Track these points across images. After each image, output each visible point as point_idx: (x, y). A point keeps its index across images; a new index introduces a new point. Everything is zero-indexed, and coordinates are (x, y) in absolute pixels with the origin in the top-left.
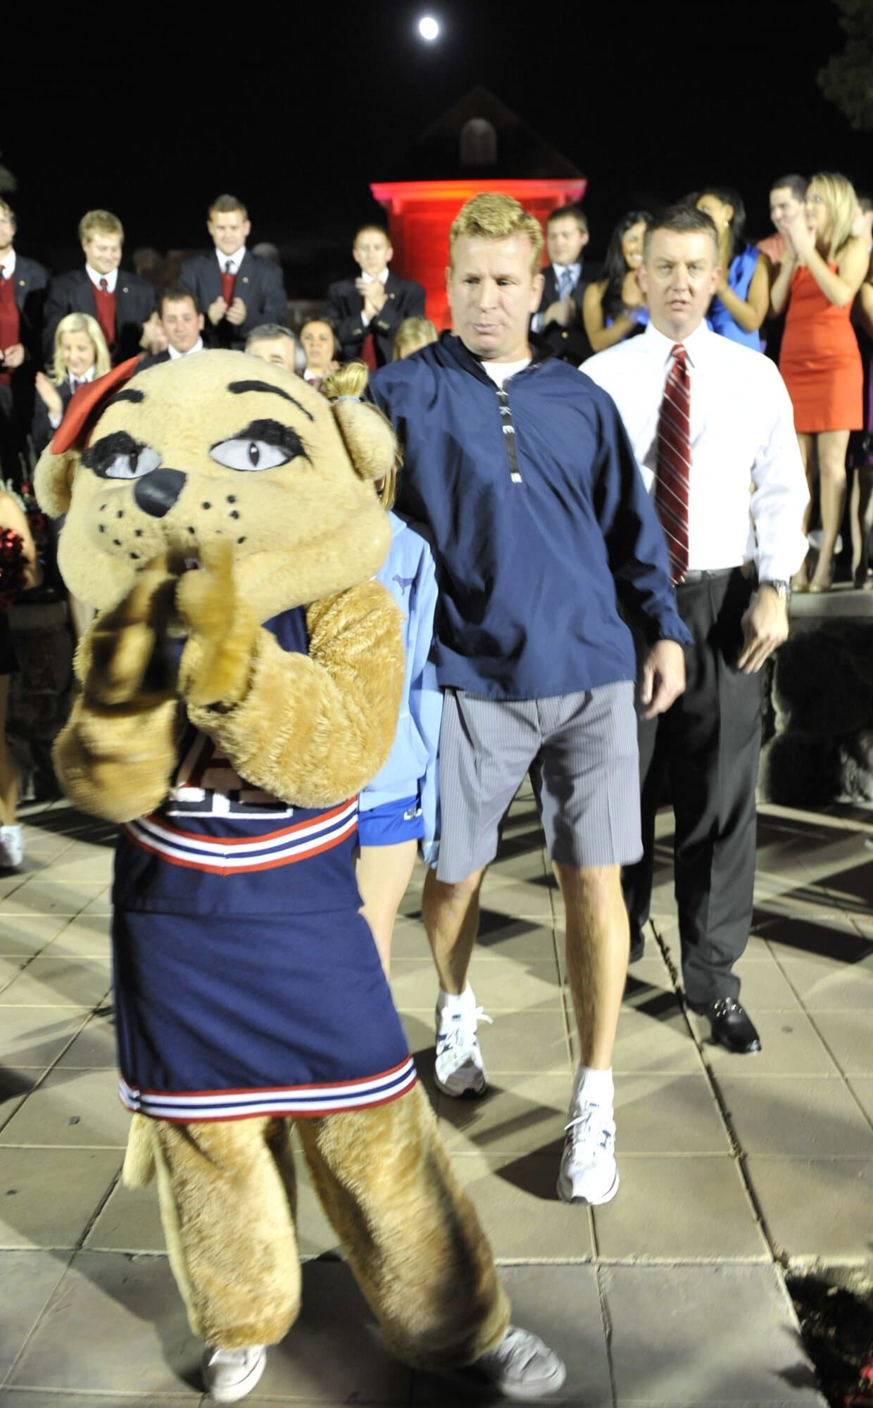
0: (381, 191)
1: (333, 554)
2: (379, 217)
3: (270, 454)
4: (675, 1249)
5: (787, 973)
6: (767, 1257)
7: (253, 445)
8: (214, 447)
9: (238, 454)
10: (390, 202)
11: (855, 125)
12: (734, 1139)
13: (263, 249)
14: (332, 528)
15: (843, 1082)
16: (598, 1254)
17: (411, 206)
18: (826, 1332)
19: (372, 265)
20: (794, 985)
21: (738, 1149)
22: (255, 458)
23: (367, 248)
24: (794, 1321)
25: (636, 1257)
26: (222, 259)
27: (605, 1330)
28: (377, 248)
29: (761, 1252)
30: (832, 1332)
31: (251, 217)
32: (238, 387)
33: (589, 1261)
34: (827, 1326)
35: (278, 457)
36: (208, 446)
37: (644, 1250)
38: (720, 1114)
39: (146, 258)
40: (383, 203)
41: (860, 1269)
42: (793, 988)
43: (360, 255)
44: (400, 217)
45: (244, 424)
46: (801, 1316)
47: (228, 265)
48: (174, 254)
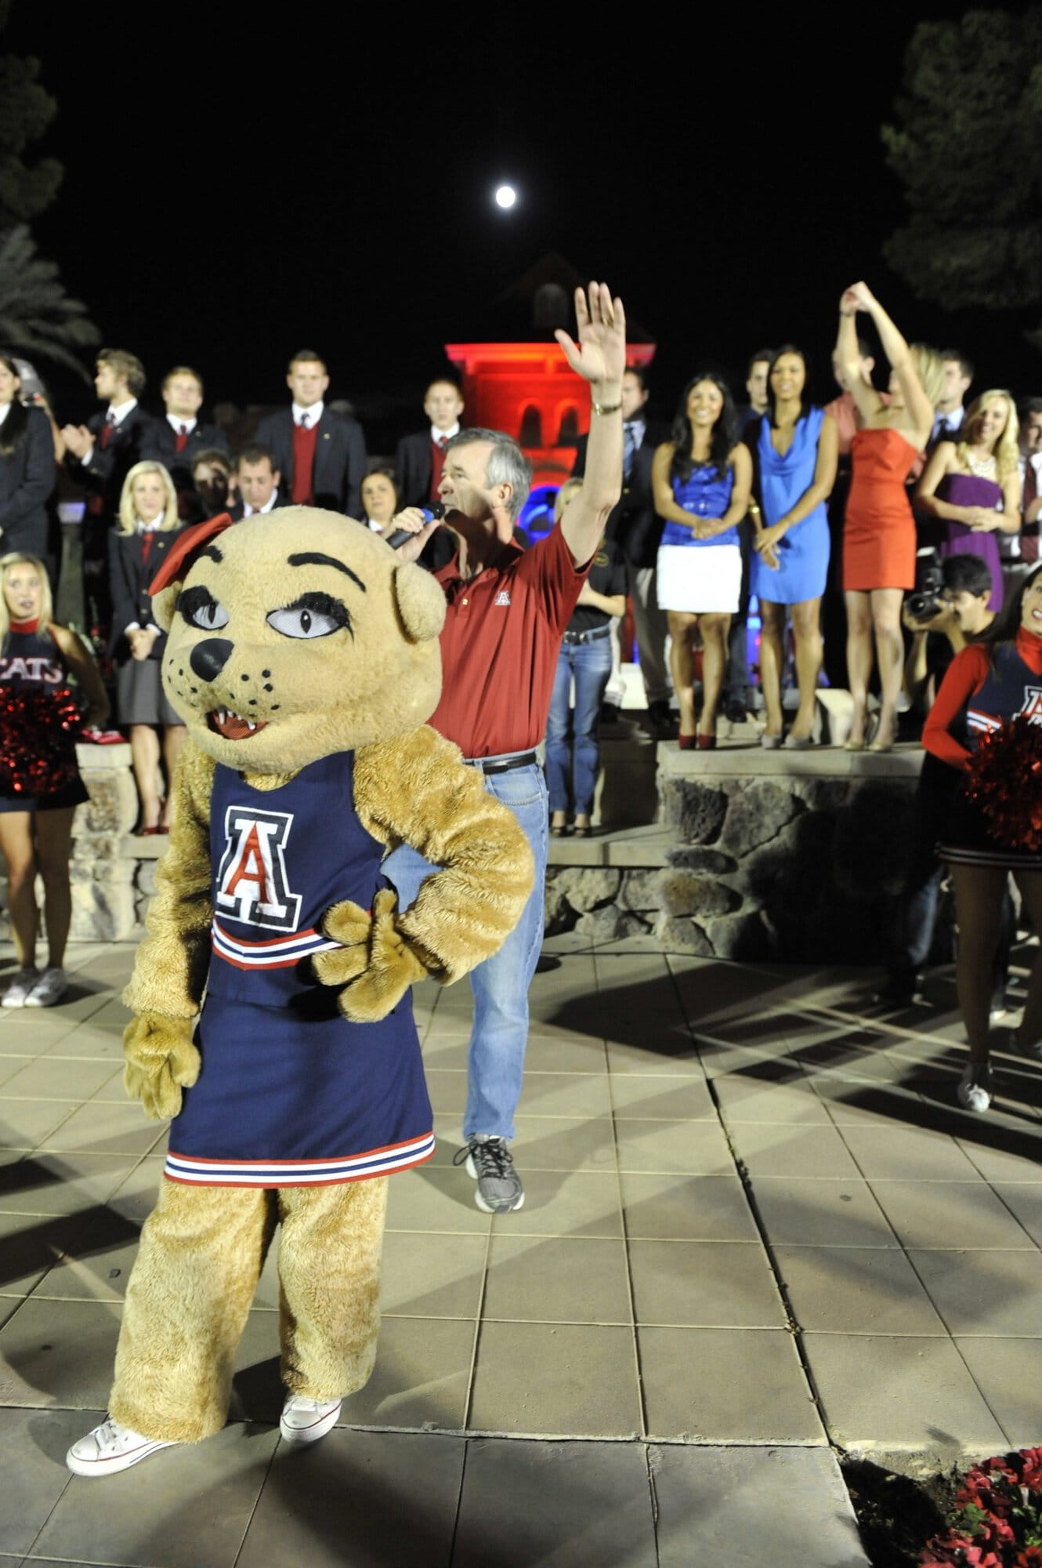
0: (455, 352)
1: (369, 716)
2: (454, 375)
3: (320, 625)
4: (726, 1428)
5: (846, 1138)
6: (823, 1441)
7: (304, 613)
8: (269, 614)
9: (291, 622)
10: (463, 362)
11: (919, 295)
12: (790, 1313)
13: (340, 406)
14: (369, 693)
15: (903, 1253)
16: (647, 1434)
17: (485, 367)
18: (885, 1522)
19: (442, 417)
20: (852, 1150)
21: (794, 1322)
22: (306, 625)
23: (438, 400)
24: (850, 1510)
25: (686, 1437)
26: (298, 411)
27: (654, 1515)
28: (448, 400)
29: (817, 1436)
30: (890, 1522)
31: (330, 372)
32: (297, 560)
33: (638, 1440)
34: (885, 1515)
35: (326, 628)
36: (266, 614)
37: (695, 1429)
38: (776, 1285)
39: (226, 413)
40: (457, 364)
41: (920, 1455)
42: (851, 1154)
43: (431, 408)
44: (473, 378)
45: (296, 596)
46: (856, 1504)
47: (304, 417)
48: (252, 409)
